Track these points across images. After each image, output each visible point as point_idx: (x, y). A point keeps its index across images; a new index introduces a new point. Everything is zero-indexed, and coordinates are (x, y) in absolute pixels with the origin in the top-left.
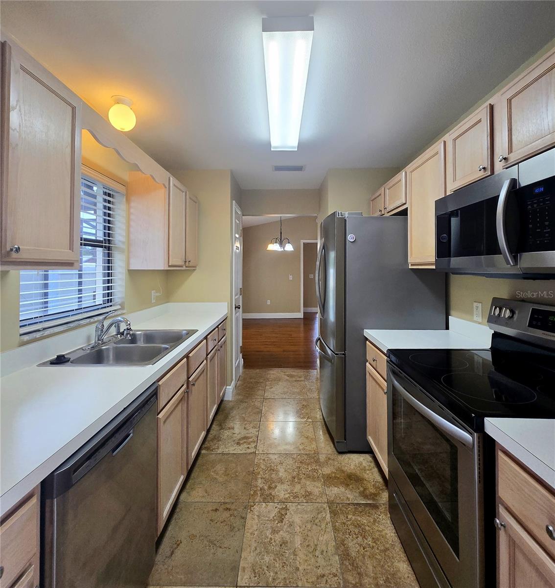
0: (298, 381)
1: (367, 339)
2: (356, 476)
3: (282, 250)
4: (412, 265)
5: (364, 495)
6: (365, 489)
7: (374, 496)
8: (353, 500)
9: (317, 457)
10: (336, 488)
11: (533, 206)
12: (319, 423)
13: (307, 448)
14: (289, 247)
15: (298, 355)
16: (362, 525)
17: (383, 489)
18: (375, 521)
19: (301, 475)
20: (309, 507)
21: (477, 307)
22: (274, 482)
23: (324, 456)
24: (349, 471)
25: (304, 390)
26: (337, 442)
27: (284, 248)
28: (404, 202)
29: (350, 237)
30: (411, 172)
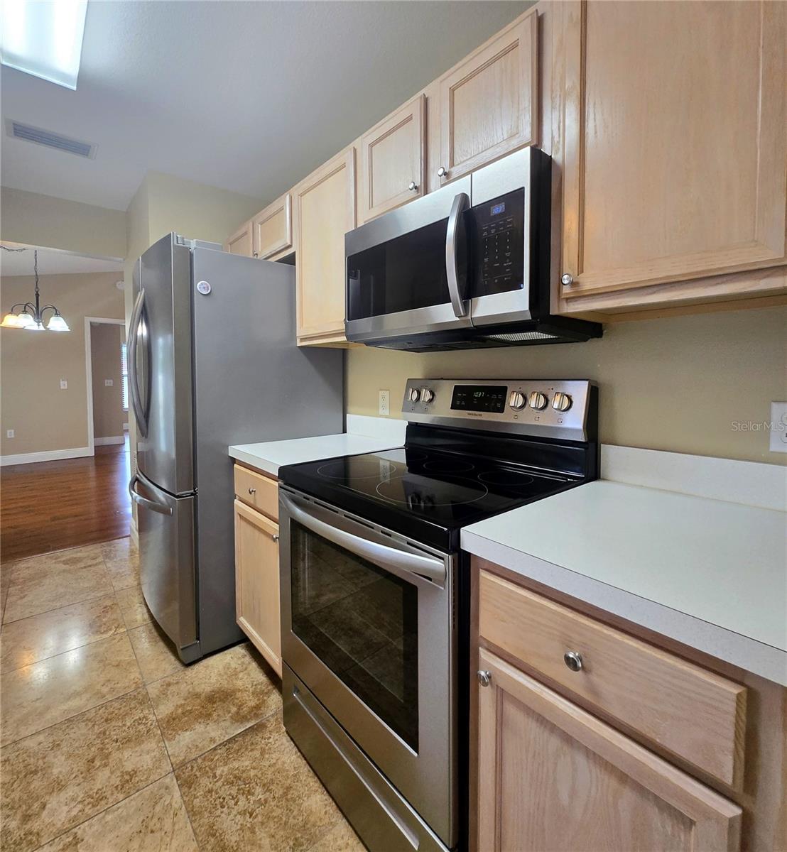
0: (90, 566)
1: (233, 461)
2: (223, 691)
3: (42, 328)
4: (302, 340)
5: (239, 718)
6: (240, 707)
7: (256, 710)
8: (222, 737)
9: (144, 693)
10: (188, 733)
11: (489, 232)
12: (141, 628)
13: (119, 685)
14: (58, 324)
15: (85, 520)
16: (244, 771)
17: (269, 690)
18: (263, 752)
19: (107, 746)
20: (133, 803)
21: (384, 397)
22: (38, 798)
23: (157, 684)
24: (208, 689)
25: (104, 579)
26: (182, 649)
27: (45, 325)
28: (289, 244)
29: (201, 286)
30: (301, 195)
